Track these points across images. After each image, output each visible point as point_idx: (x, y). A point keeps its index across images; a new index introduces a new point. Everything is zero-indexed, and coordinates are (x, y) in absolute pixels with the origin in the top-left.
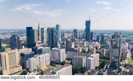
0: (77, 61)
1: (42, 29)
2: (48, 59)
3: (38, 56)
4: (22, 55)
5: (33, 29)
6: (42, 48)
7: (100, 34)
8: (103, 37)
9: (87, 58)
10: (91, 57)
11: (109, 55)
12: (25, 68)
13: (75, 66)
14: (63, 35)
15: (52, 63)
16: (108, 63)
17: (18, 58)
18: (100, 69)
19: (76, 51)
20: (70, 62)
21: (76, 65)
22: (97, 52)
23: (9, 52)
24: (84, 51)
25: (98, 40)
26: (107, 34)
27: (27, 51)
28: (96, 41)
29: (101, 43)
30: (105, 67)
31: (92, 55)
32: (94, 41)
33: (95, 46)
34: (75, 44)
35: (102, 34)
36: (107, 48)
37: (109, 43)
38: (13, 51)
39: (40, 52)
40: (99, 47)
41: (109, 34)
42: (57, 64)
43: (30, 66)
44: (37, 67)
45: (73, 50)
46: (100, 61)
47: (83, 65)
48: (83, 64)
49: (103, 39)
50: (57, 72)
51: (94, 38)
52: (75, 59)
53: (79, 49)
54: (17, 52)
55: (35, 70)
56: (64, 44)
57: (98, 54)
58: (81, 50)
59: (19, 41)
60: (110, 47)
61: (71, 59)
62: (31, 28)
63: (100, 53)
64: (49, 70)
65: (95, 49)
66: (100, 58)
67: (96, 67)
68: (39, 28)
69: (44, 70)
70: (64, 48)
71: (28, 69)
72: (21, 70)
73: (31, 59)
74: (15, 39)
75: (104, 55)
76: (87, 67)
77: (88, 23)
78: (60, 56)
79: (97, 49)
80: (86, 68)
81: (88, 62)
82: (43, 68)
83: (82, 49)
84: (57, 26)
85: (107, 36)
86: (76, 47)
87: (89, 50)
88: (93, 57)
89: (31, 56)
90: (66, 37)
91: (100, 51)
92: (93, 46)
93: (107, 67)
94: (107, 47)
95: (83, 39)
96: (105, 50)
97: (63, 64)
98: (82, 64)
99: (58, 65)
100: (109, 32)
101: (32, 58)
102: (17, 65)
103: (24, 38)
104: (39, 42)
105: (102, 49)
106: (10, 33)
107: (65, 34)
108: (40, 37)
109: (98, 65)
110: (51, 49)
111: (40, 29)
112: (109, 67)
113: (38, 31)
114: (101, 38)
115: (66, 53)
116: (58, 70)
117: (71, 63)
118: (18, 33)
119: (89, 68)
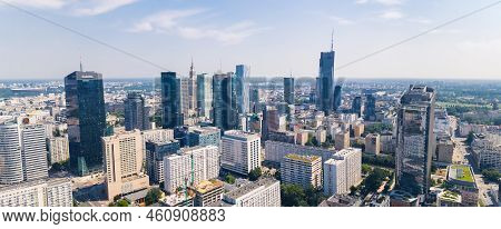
0: (296, 170)
1: (201, 79)
2: (214, 160)
3: (188, 151)
4: (150, 146)
5: (177, 77)
6: (198, 129)
7: (364, 91)
8: (371, 99)
9: (323, 161)
10: (336, 158)
11: (394, 154)
12: (157, 183)
13: (289, 186)
14: (254, 96)
15: (226, 174)
16: (391, 177)
17: (140, 155)
18: (364, 194)
19: (292, 142)
20: (273, 171)
21: (292, 181)
22: (354, 145)
23: (122, 137)
24: (314, 141)
25: (356, 109)
26: (384, 93)
27: (163, 136)
28: (351, 112)
29: (366, 119)
30: (382, 188)
31: (337, 154)
32: (345, 111)
33: (347, 126)
34: (288, 119)
35: (371, 91)
36: (385, 131)
37: (391, 117)
38: (130, 135)
39: (194, 140)
40: (361, 130)
41: (393, 91)
42: (239, 175)
43: (167, 178)
44: (186, 180)
45: (282, 138)
46: (364, 171)
47: (313, 183)
48: (313, 177)
49: (374, 106)
50: (238, 200)
51: (345, 104)
52: (288, 165)
53: (299, 136)
54: (139, 138)
55: (179, 189)
56: (257, 119)
57: (358, 151)
58: (305, 139)
59: (144, 110)
60: (395, 130)
61: (276, 165)
62: (174, 74)
63: (363, 147)
64: (215, 192)
65: (347, 135)
66: (364, 160)
67: (353, 189)
68: (191, 73)
69: (204, 191)
70: (258, 131)
71: (162, 185)
72: (147, 184)
73: (170, 158)
74: (135, 104)
75: (377, 153)
76: (326, 188)
77: (327, 60)
78: (245, 155)
79: (352, 134)
80: (322, 190)
81: (329, 173)
82: (201, 185)
83: (310, 135)
84: (240, 69)
85: (384, 98)
86: (292, 130)
87: (329, 138)
88: (341, 159)
89: (171, 149)
90: (263, 98)
91: (363, 141)
92: (341, 125)
93: (387, 187)
94: (385, 128)
95: (313, 107)
96: (378, 137)
97: (254, 176)
98: (309, 180)
99: (240, 179)
100: (390, 86)
101: (173, 158)
102: (138, 171)
103: (153, 102)
104: (191, 112)
105: (369, 135)
106: (126, 88)
107: (260, 91)
108: (194, 100)
109: (357, 181)
110: (222, 134)
111: (195, 78)
112: (395, 189)
113: (190, 83)
114: (368, 103)
115: (263, 145)
116: (240, 193)
117: (278, 176)
118: (143, 88)
119: (330, 190)
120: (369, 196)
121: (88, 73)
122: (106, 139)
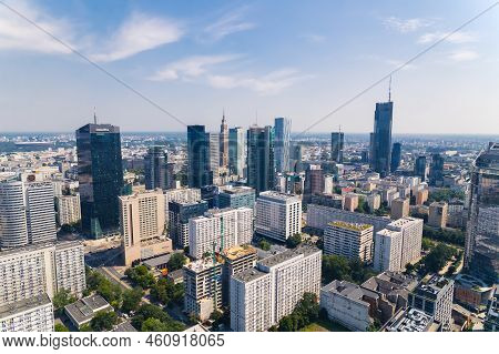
0: (342, 240)
1: (233, 132)
2: (247, 224)
3: (218, 213)
4: (174, 207)
5: (206, 131)
6: (230, 188)
7: (430, 149)
8: (438, 160)
9: (375, 231)
10: (391, 229)
11: (464, 229)
12: (181, 247)
13: (332, 256)
14: (296, 153)
15: (260, 239)
16: (458, 258)
17: (162, 217)
18: (422, 273)
19: (340, 206)
20: (315, 239)
21: (336, 253)
22: (415, 214)
23: (141, 196)
24: (365, 208)
25: (418, 171)
26: (455, 152)
27: (189, 196)
28: (413, 174)
29: (431, 184)
30: (445, 270)
31: (393, 224)
32: (405, 174)
33: (407, 191)
34: (335, 180)
35: (438, 150)
36: (454, 200)
37: (464, 183)
38: (151, 194)
39: (224, 201)
40: (425, 197)
41: (467, 150)
42: (275, 241)
43: (193, 242)
44: (214, 245)
45: (328, 202)
46: (424, 246)
47: (361, 255)
48: (361, 249)
49: (442, 169)
50: (272, 269)
51: (404, 165)
52: (333, 233)
53: (348, 200)
54: (161, 199)
55: (206, 255)
56: (298, 179)
57: (419, 222)
58: (354, 204)
59: (169, 167)
60: (468, 199)
61: (319, 232)
62: (202, 128)
63: (425, 218)
64: (248, 258)
65: (406, 203)
66: (426, 234)
67: (409, 267)
68: (222, 127)
69: (235, 257)
70: (299, 192)
71: (187, 250)
72: (170, 249)
73: (197, 221)
74: (157, 160)
75: (443, 226)
76: (377, 263)
77: (384, 113)
78: (283, 219)
79: (413, 201)
80: (372, 265)
81: (381, 245)
82: (231, 251)
83: (360, 201)
84: (279, 122)
85: (456, 159)
86: (339, 193)
87: (384, 203)
88: (397, 230)
89: (198, 211)
90: (305, 157)
91: (426, 210)
92: (400, 189)
93: (452, 270)
94: (455, 196)
95: (366, 167)
96: (445, 207)
97: (292, 244)
98: (356, 252)
99: (277, 246)
100: (464, 144)
101: (201, 219)
102: (159, 234)
103: (179, 158)
104: (224, 169)
105: (435, 204)
106: (146, 143)
107: (303, 149)
108: (226, 156)
109: (415, 257)
110: (258, 196)
111: (226, 132)
112: (462, 272)
113: (221, 138)
114: (434, 163)
115: (304, 210)
116: (275, 261)
117: (320, 245)
118: (166, 143)
119: (381, 265)
120: (428, 277)
121: (103, 126)
122: (124, 199)
